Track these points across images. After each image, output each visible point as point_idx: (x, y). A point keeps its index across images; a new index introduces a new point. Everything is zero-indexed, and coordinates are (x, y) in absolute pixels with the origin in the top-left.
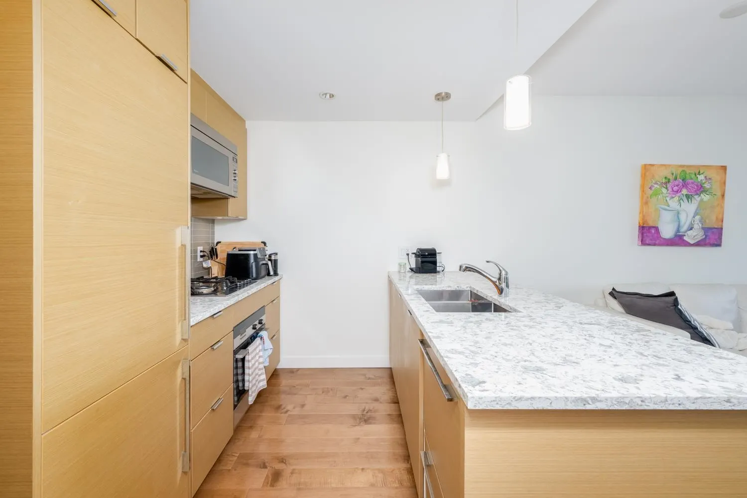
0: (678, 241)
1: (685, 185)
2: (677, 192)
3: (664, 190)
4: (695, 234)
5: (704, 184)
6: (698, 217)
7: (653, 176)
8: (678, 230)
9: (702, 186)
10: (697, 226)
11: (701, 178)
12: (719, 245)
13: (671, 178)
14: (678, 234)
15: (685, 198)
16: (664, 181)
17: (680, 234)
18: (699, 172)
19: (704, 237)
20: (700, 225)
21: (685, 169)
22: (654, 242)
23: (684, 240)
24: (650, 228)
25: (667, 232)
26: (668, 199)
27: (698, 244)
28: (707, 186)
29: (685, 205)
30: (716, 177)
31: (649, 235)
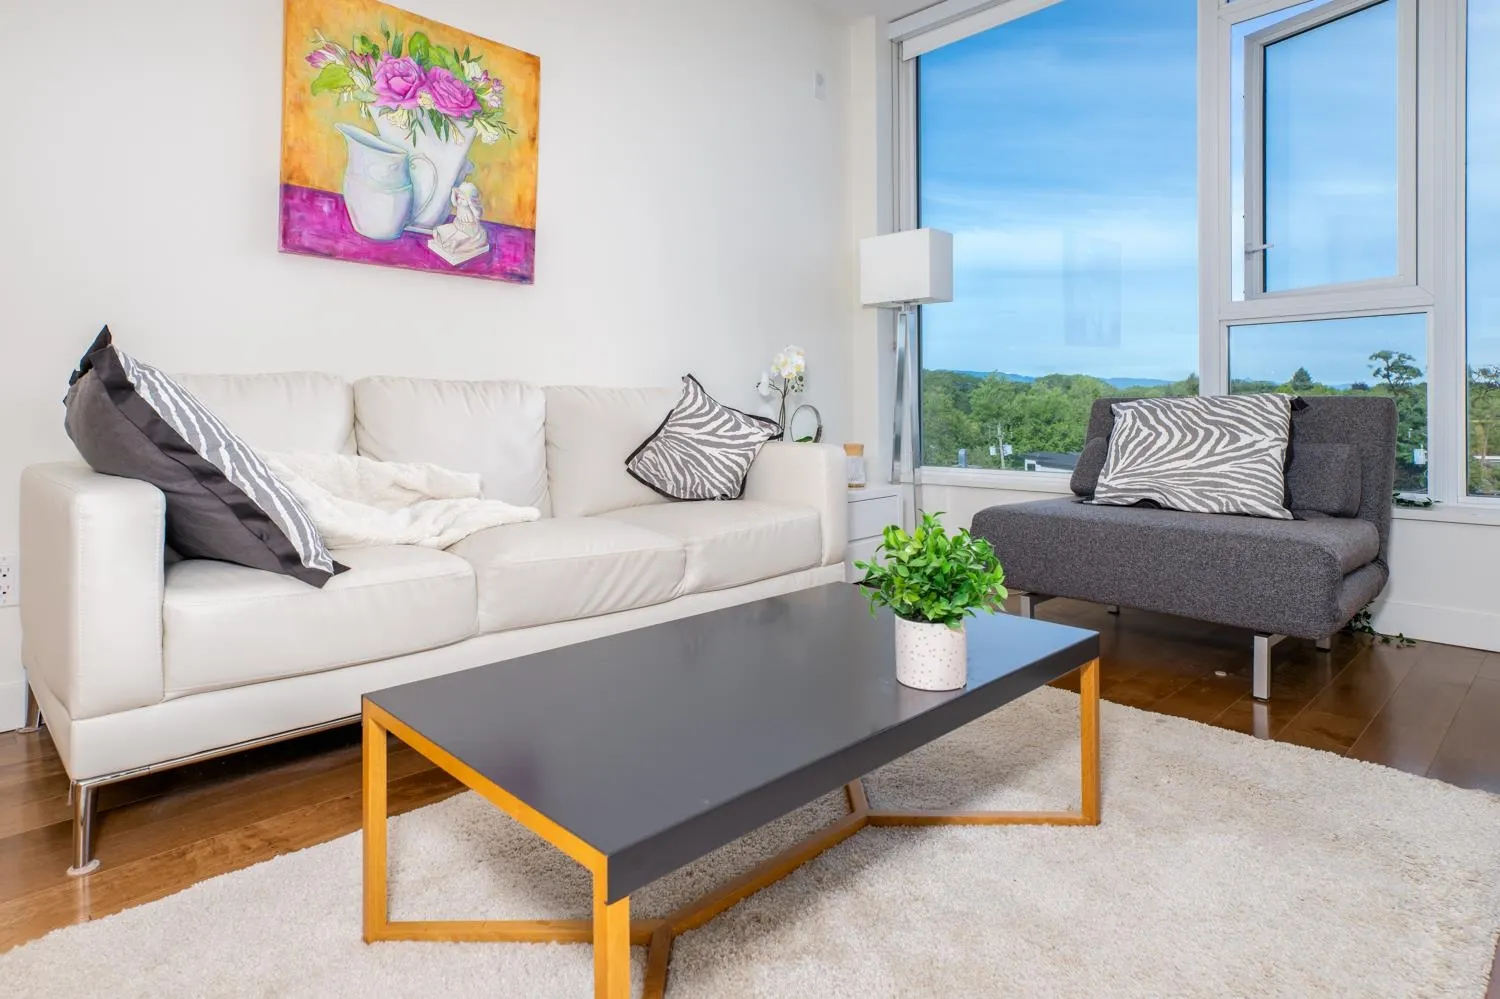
0: (410, 251)
1: (427, 80)
2: (403, 94)
3: (361, 80)
4: (461, 236)
5: (482, 90)
6: (467, 189)
7: (319, 25)
8: (409, 218)
9: (475, 98)
10: (466, 214)
11: (472, 71)
12: (526, 278)
13: (383, 45)
14: (410, 228)
15: (427, 121)
16: (359, 48)
17: (418, 230)
18: (467, 52)
19: (487, 249)
20: (476, 213)
21: (423, 29)
22: (329, 242)
23: (428, 252)
24: (314, 195)
25: (375, 218)
26: (374, 111)
27: (473, 268)
28: (489, 98)
29: (428, 142)
30: (515, 81)
31: (311, 220)
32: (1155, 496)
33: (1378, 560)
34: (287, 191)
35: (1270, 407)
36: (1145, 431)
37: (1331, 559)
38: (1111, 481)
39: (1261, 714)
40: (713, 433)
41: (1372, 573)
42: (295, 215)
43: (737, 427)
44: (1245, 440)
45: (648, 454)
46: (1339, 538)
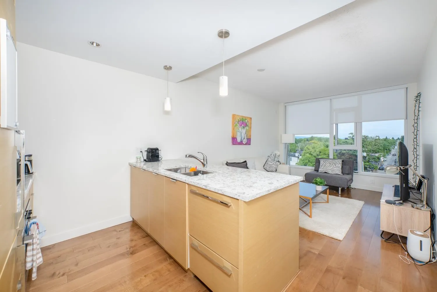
0: (241, 143)
1: (243, 123)
2: (241, 125)
3: (238, 124)
4: (245, 140)
6: (246, 135)
7: (235, 119)
9: (246, 124)
12: (250, 144)
13: (240, 120)
14: (241, 140)
15: (243, 128)
16: (238, 121)
18: (246, 119)
19: (247, 141)
20: (246, 137)
21: (243, 117)
22: (236, 143)
23: (243, 143)
24: (235, 138)
25: (239, 140)
26: (239, 128)
27: (246, 144)
28: (248, 124)
29: (243, 130)
30: (250, 121)
31: (234, 141)
32: (326, 172)
33: (352, 180)
34: (233, 138)
35: (340, 161)
36: (325, 164)
37: (347, 180)
38: (321, 170)
39: (340, 195)
40: (273, 163)
41: (351, 180)
43: (276, 163)
44: (337, 165)
45: (265, 166)
46: (348, 177)
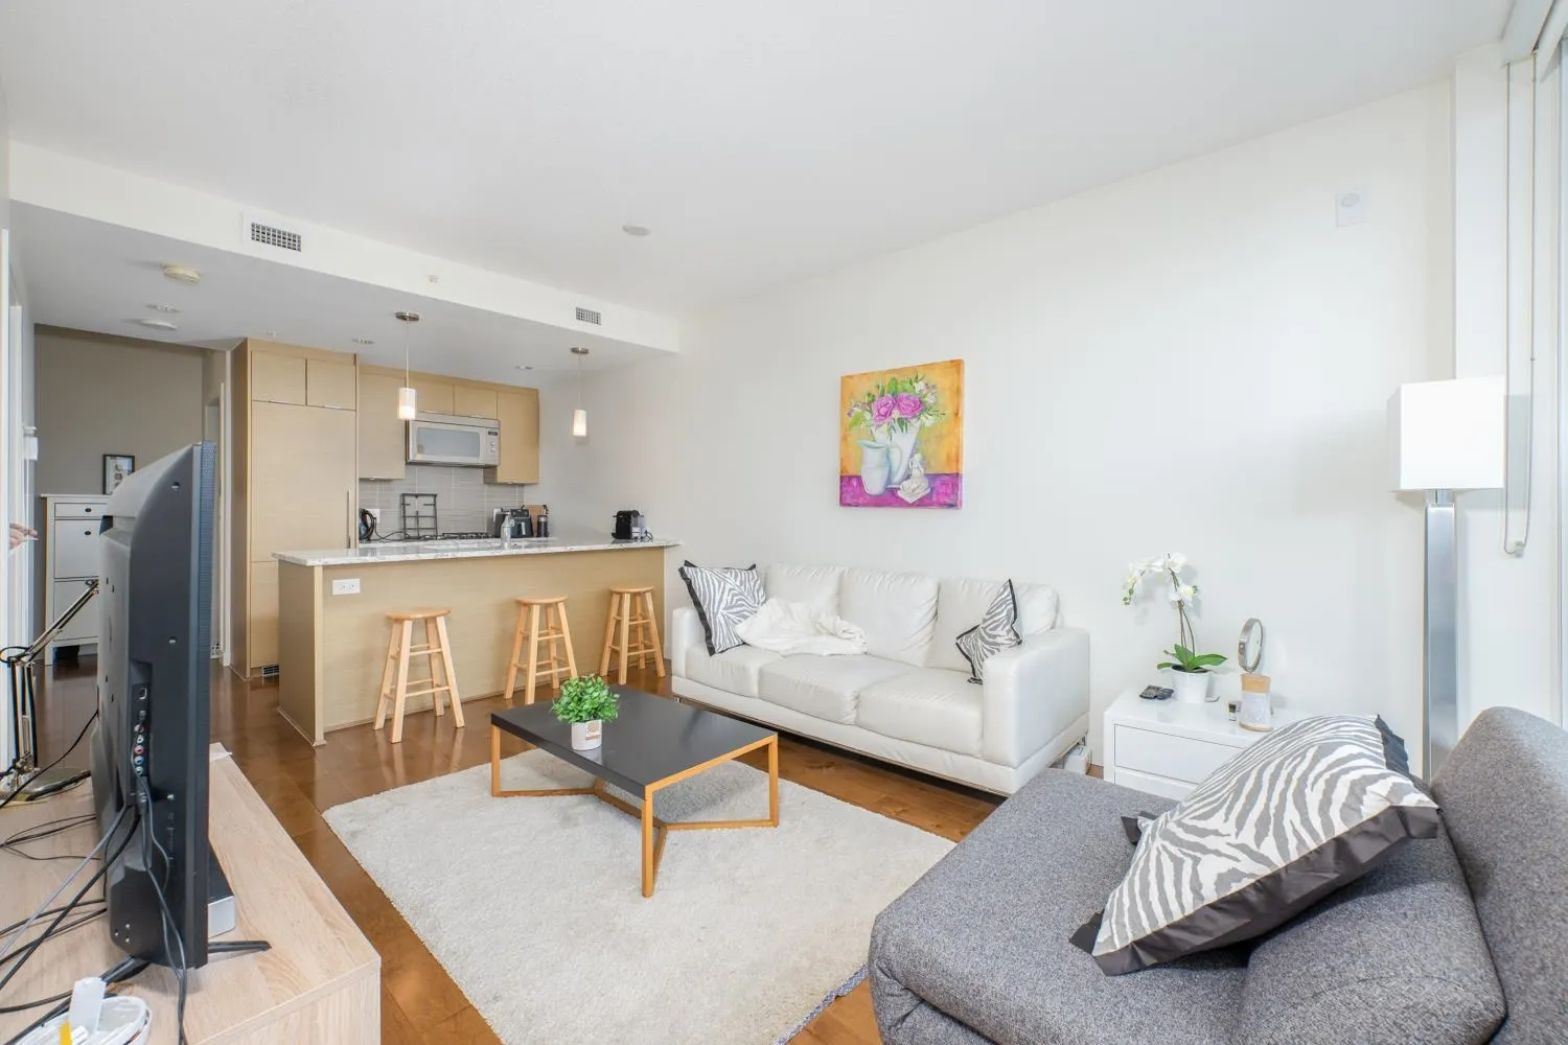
0: (890, 498)
1: (896, 402)
2: (886, 415)
3: (868, 416)
4: (915, 486)
5: (925, 396)
6: (917, 458)
7: (851, 396)
8: (889, 481)
9: (921, 402)
10: (917, 472)
12: (954, 505)
13: (877, 393)
14: (889, 486)
15: (896, 425)
16: (867, 399)
18: (917, 377)
19: (929, 490)
20: (922, 470)
21: (895, 375)
22: (856, 500)
23: (898, 497)
24: (851, 478)
25: (874, 485)
26: (873, 429)
28: (929, 400)
29: (897, 436)
30: (943, 381)
31: (851, 490)
34: (842, 477)
42: (844, 489)
